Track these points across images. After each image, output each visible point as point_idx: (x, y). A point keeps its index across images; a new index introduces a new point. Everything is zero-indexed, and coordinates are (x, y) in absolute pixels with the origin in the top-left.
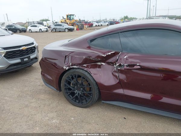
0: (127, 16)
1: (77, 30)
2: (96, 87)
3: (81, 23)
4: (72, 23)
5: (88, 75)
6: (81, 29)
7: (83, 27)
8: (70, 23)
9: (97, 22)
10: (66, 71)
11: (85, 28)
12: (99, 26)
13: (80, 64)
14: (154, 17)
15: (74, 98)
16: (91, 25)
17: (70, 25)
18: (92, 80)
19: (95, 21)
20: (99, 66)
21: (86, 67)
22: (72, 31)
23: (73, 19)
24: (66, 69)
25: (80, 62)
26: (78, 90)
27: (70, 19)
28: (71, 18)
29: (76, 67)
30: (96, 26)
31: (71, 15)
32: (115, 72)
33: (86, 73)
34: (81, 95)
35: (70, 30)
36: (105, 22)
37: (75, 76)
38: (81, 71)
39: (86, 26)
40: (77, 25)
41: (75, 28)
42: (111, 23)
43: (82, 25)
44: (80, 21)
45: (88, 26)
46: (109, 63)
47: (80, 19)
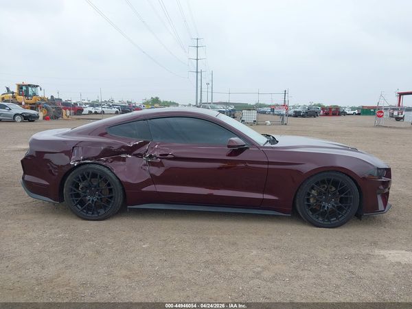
0: (157, 98)
1: (45, 118)
2: (119, 187)
3: (54, 104)
4: (34, 104)
5: (108, 172)
6: (56, 118)
7: (61, 113)
8: (26, 103)
9: (92, 105)
10: (74, 168)
11: (64, 117)
12: (96, 113)
13: (95, 158)
14: (210, 103)
15: (84, 209)
16: (77, 110)
17: (27, 108)
18: (114, 178)
19: (87, 104)
20: (124, 159)
21: (105, 162)
22: (33, 121)
23: (34, 94)
24: (73, 165)
25: (97, 154)
26: (91, 195)
27: (26, 95)
28: (30, 93)
29: (89, 161)
30: (90, 112)
31: (29, 85)
32: (145, 165)
33: (105, 169)
34: (96, 202)
35: (28, 118)
36: (111, 106)
37: (88, 175)
38: (97, 167)
39: (68, 112)
40: (46, 108)
41: (41, 115)
42: (124, 110)
43: (56, 110)
44: (53, 101)
45: (72, 111)
46: (136, 155)
47: (52, 97)
